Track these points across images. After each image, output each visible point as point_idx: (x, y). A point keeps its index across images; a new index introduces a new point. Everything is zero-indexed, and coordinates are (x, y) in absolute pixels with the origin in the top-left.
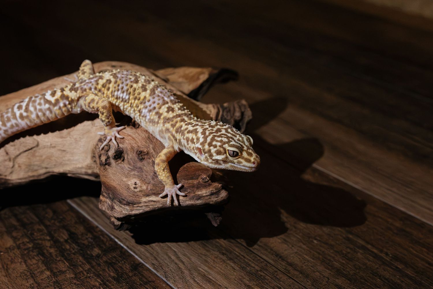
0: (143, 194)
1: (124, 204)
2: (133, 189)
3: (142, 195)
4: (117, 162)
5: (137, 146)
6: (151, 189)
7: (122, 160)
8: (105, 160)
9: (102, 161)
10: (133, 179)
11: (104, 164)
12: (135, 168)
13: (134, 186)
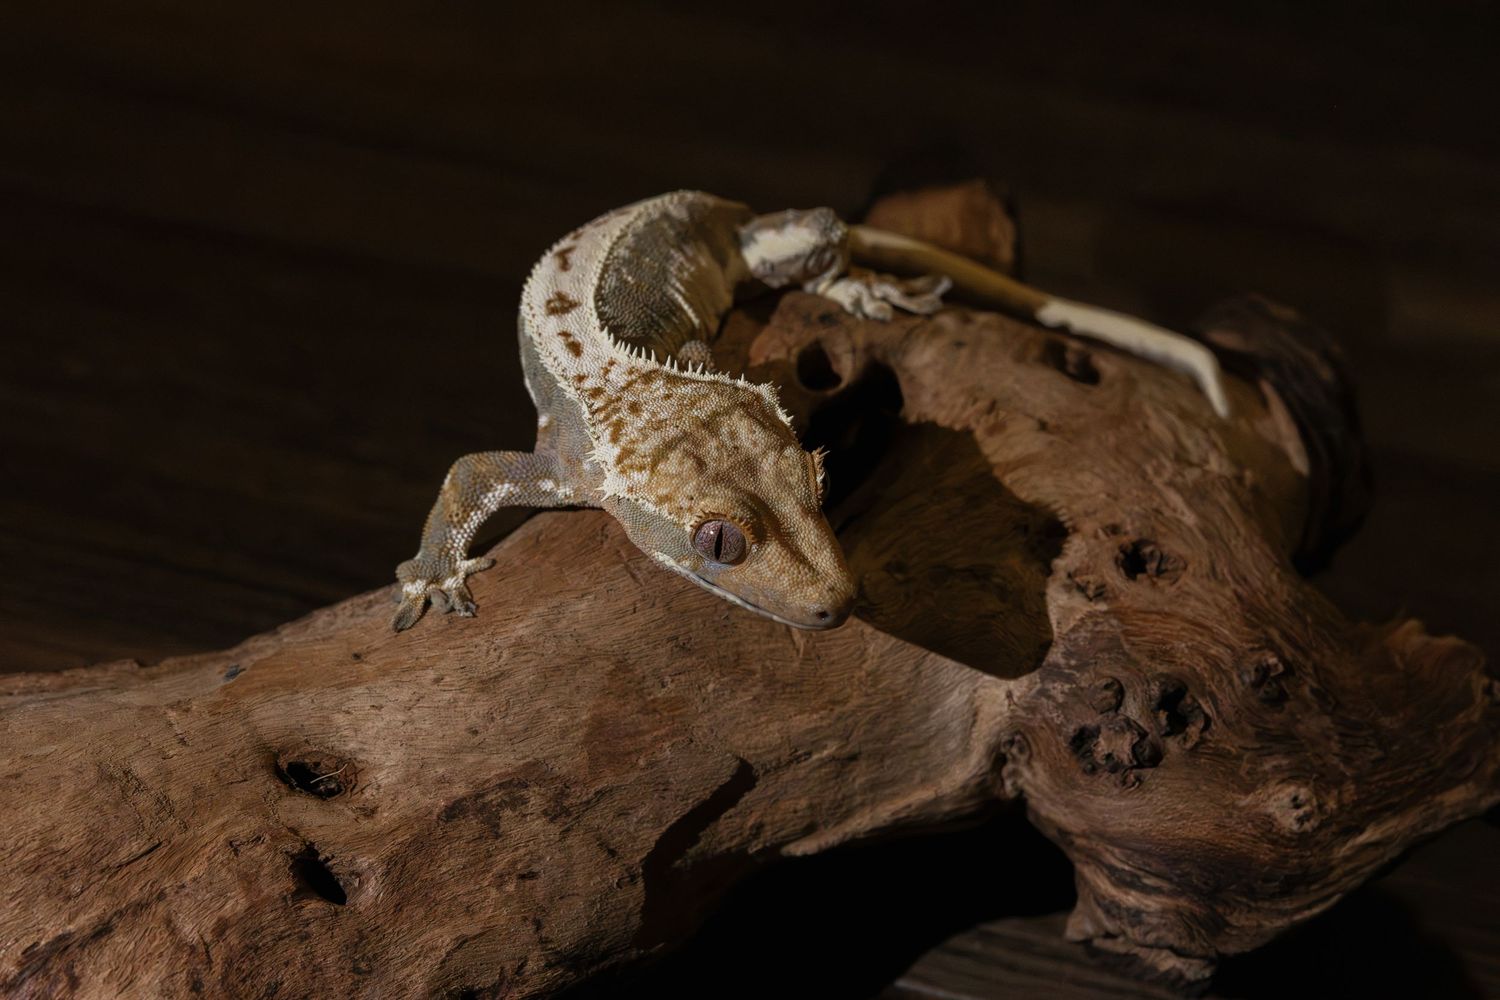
0: (1334, 834)
3: (1330, 839)
4: (1186, 737)
5: (1229, 651)
6: (1353, 801)
7: (1201, 725)
8: (1134, 748)
9: (1115, 754)
10: (1279, 787)
11: (1130, 765)
12: (1270, 740)
13: (1295, 813)
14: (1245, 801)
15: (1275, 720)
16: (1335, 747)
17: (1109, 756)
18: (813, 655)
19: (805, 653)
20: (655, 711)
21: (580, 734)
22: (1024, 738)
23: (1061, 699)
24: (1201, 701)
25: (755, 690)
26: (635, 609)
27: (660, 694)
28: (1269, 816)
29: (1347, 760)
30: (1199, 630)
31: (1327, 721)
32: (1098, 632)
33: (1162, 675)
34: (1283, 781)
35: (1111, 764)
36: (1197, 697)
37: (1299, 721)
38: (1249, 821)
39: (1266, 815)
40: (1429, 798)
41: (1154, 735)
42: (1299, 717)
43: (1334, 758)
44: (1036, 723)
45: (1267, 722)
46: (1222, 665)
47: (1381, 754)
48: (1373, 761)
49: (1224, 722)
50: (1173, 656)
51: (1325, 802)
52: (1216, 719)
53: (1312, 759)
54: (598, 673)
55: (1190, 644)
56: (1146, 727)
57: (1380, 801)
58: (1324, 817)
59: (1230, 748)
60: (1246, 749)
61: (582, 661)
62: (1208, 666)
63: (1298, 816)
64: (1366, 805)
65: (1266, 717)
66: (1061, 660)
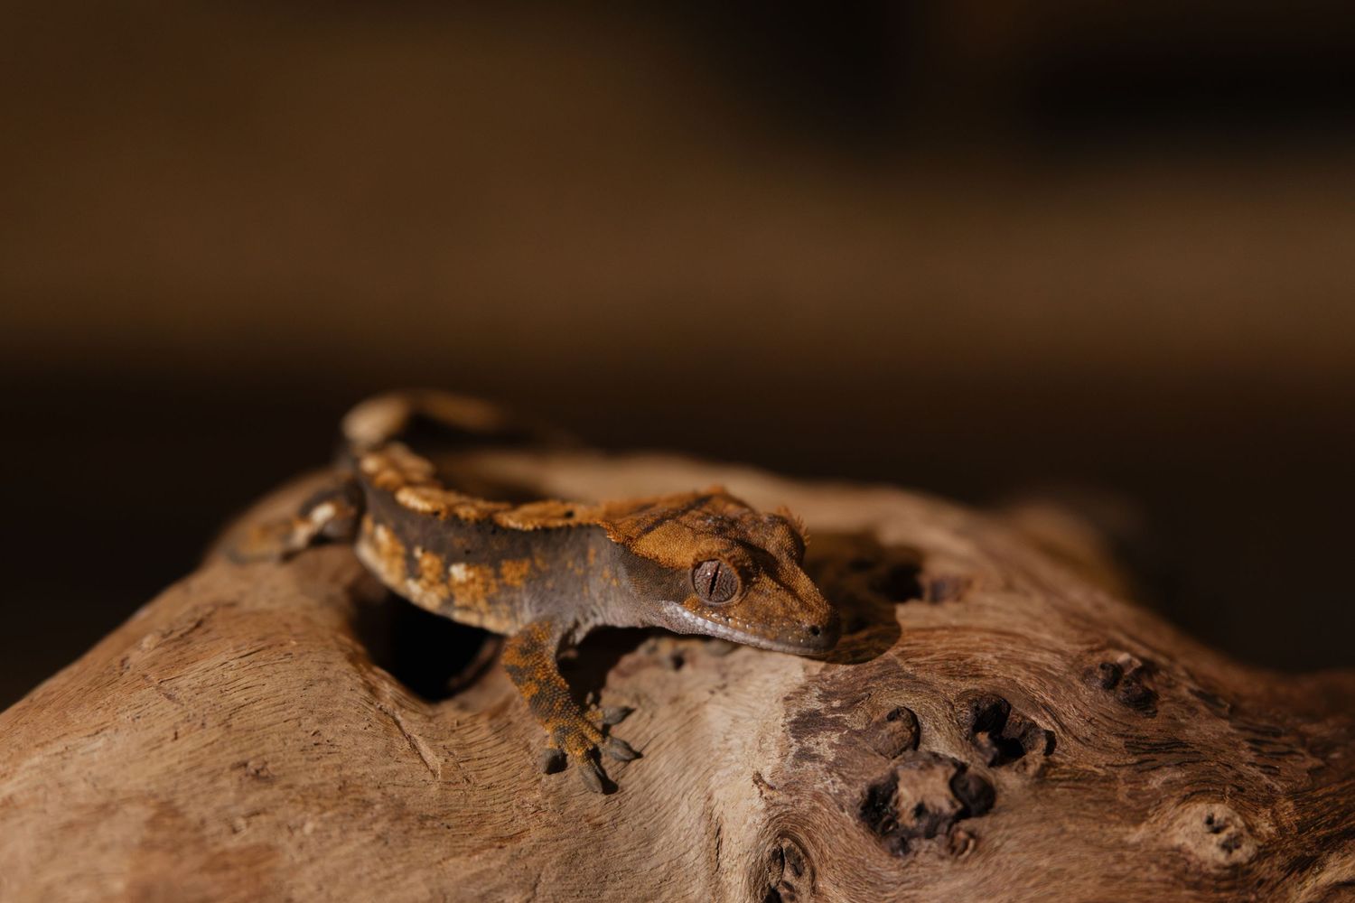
0: (1281, 868)
2: (1222, 857)
3: (1278, 875)
4: (1025, 764)
5: (1058, 656)
6: (1297, 823)
7: (1042, 743)
8: (952, 784)
9: (927, 802)
10: (1181, 808)
11: (953, 812)
12: (1148, 753)
13: (1215, 838)
14: (1136, 835)
15: (1149, 727)
16: (1250, 757)
17: (920, 810)
18: (459, 778)
19: (444, 776)
20: (227, 867)
22: (797, 841)
23: (830, 755)
24: (1033, 718)
25: (378, 828)
26: (176, 734)
27: (233, 843)
28: (1179, 849)
29: (1272, 772)
30: (1010, 638)
31: (1226, 726)
33: (968, 692)
34: (1185, 799)
35: (925, 822)
36: (1026, 714)
37: (1183, 726)
38: (1152, 862)
39: (1173, 849)
41: (977, 766)
42: (1183, 721)
43: (1250, 768)
44: (805, 806)
45: (1137, 730)
46: (1052, 672)
47: (1317, 762)
48: (1308, 772)
49: (1075, 738)
50: (978, 670)
51: (1255, 823)
52: (1062, 735)
53: (1218, 769)
54: (131, 823)
55: (999, 654)
56: (962, 758)
57: (1335, 823)
58: (1260, 843)
59: (1094, 769)
60: (1117, 766)
61: (106, 810)
62: (1032, 675)
63: (1221, 842)
64: (1318, 828)
65: (1135, 724)
66: (818, 706)
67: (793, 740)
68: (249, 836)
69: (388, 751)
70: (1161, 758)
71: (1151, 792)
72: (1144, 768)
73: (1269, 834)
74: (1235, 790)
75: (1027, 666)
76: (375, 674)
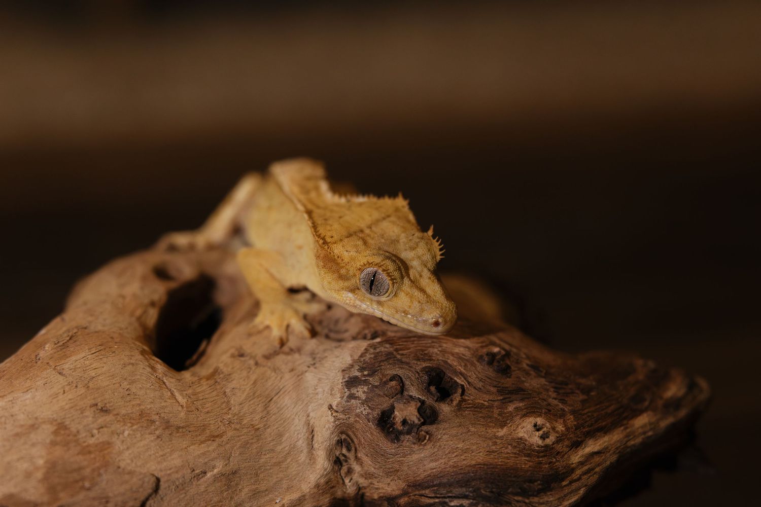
0: (567, 446)
1: (538, 493)
2: (540, 442)
3: (566, 449)
4: (452, 401)
5: (467, 349)
6: (575, 425)
7: (460, 391)
8: (419, 410)
9: (407, 418)
10: (522, 420)
11: (419, 423)
12: (508, 394)
13: (537, 433)
14: (502, 432)
15: (508, 382)
16: (554, 395)
17: (404, 422)
18: (193, 408)
19: (187, 407)
20: (90, 452)
21: (39, 475)
22: (348, 436)
23: (363, 397)
24: (455, 379)
25: (157, 432)
26: (64, 391)
27: (92, 441)
28: (521, 439)
29: (563, 401)
31: (543, 381)
32: (378, 353)
33: (426, 367)
34: (524, 416)
35: (406, 428)
36: (452, 377)
37: (523, 382)
38: (509, 444)
39: (518, 439)
40: (625, 422)
41: (430, 401)
42: (523, 379)
43: (554, 400)
44: (352, 420)
45: (503, 384)
46: (465, 357)
47: (585, 397)
48: (581, 401)
49: (475, 388)
50: (430, 356)
51: (555, 426)
52: (468, 386)
53: (539, 401)
54: (45, 433)
55: (440, 349)
56: (423, 398)
57: (592, 425)
58: (558, 435)
59: (483, 402)
60: (494, 401)
61: (33, 427)
62: (455, 359)
63: (540, 435)
64: (584, 428)
65: (503, 381)
66: (358, 374)
67: (346, 390)
68: (100, 437)
69: (161, 397)
70: (514, 397)
71: (508, 412)
72: (506, 401)
73: (562, 430)
74: (547, 411)
75: (453, 354)
76: (154, 360)
